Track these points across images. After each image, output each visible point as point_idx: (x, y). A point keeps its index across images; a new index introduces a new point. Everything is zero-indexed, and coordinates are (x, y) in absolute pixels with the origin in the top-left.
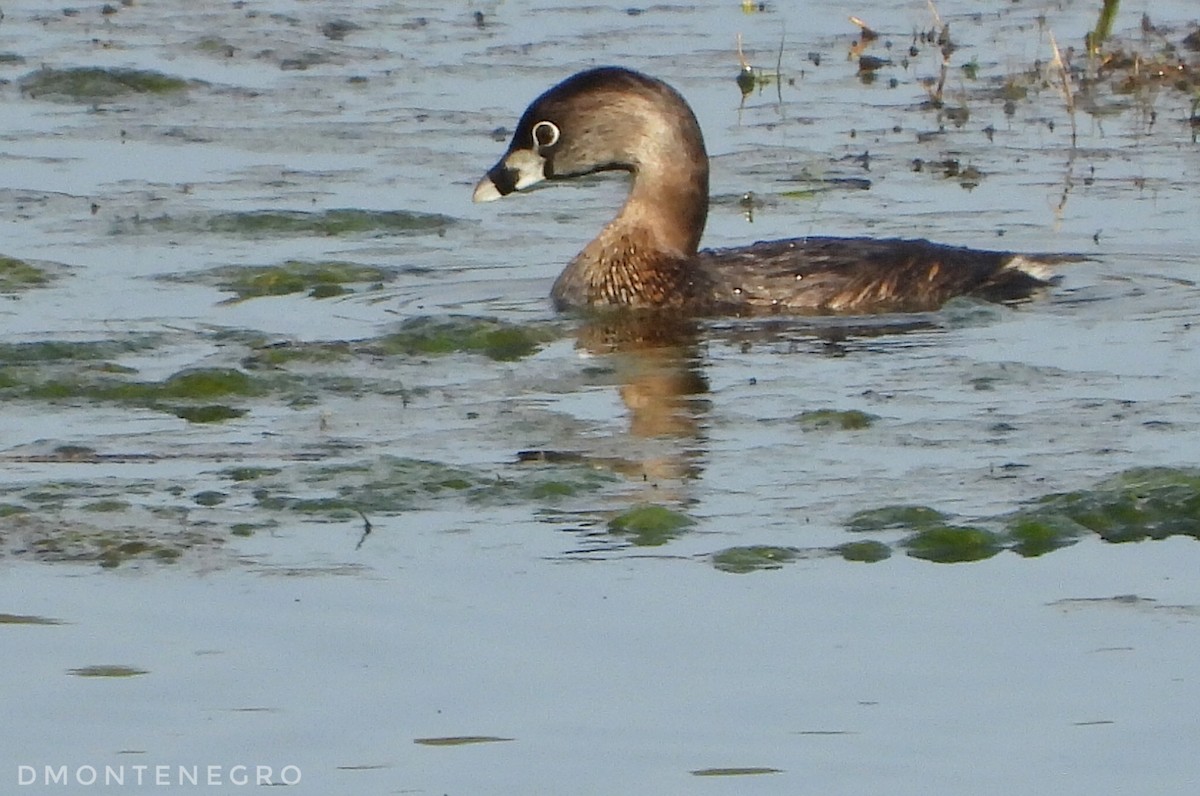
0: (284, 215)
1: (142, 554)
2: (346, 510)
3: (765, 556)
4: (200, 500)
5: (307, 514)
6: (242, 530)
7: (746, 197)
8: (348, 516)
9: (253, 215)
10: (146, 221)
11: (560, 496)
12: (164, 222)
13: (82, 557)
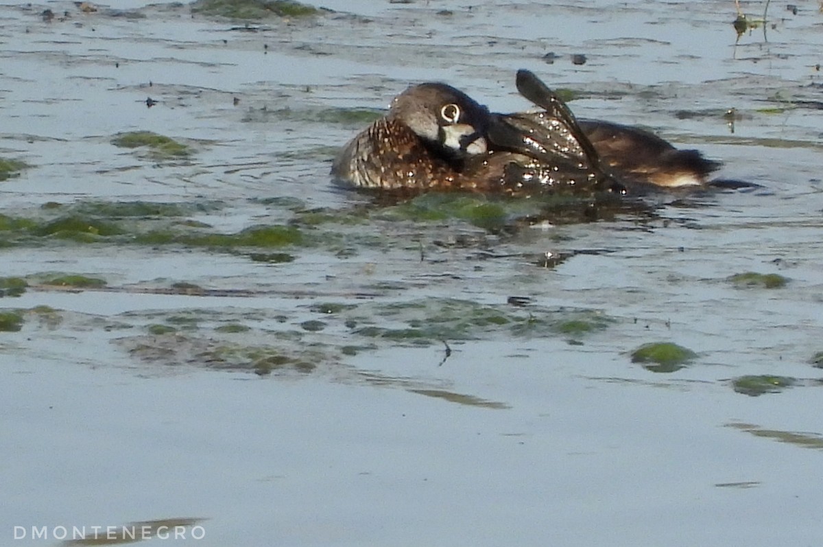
0: (375, 111)
1: (287, 365)
2: (424, 339)
3: (773, 383)
4: (306, 327)
5: (395, 340)
6: (350, 351)
7: (730, 112)
8: (428, 343)
9: (353, 111)
10: (270, 112)
11: (584, 332)
12: (285, 113)
13: (241, 366)
